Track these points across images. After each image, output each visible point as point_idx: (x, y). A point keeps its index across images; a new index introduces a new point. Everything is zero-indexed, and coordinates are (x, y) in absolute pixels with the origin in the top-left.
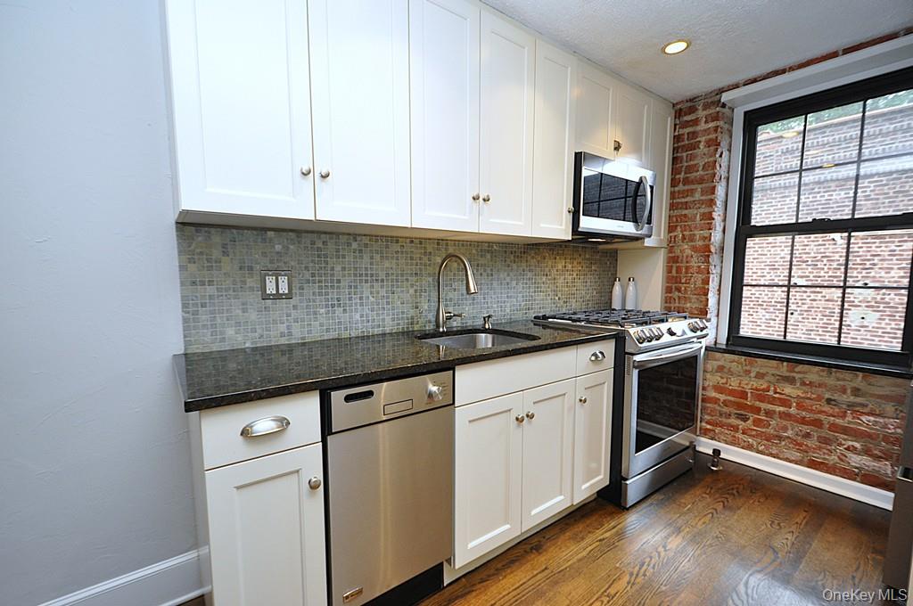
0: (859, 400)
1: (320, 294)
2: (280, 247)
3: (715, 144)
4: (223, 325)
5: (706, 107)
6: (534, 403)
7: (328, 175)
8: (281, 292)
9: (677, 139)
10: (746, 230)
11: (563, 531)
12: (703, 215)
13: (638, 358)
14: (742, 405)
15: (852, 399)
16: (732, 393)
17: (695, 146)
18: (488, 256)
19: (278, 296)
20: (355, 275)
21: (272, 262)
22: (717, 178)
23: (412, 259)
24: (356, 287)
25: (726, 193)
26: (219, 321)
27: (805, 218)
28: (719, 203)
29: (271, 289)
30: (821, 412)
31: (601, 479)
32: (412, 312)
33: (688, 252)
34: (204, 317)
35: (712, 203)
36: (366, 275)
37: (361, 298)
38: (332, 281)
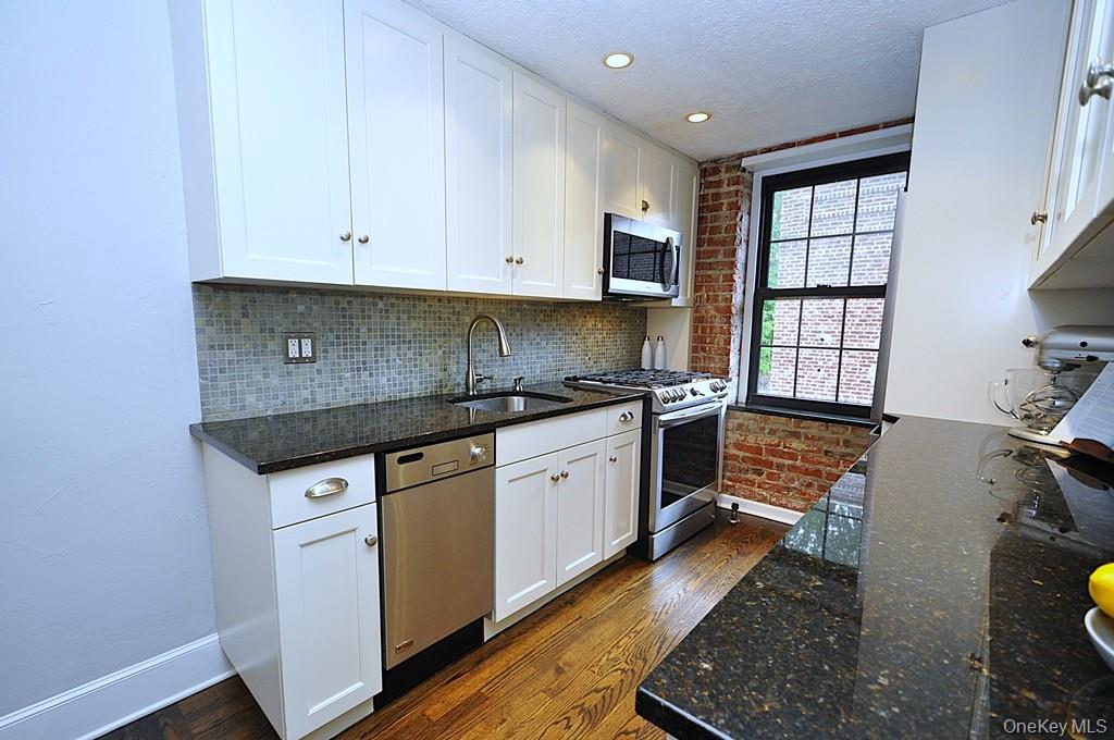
0: (849, 450)
1: (345, 357)
2: (303, 307)
3: (735, 207)
4: (243, 392)
5: (728, 170)
6: (569, 463)
7: (367, 241)
8: (304, 355)
9: (702, 198)
10: (764, 294)
12: (725, 276)
13: (663, 418)
14: (758, 461)
15: (844, 450)
16: (749, 449)
17: (718, 208)
18: (518, 315)
19: (301, 360)
20: (382, 337)
21: (294, 323)
22: (737, 241)
23: (440, 318)
24: (382, 349)
25: (746, 255)
26: (238, 387)
27: (811, 284)
28: (740, 265)
29: (293, 352)
30: (820, 463)
31: (630, 535)
32: (440, 375)
33: (713, 312)
34: (223, 384)
35: (733, 265)
36: (393, 336)
37: (388, 361)
38: (358, 344)
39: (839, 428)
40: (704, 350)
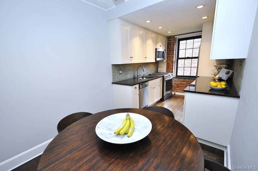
1: (125, 73)
3: (174, 44)
5: (172, 38)
6: (155, 86)
7: (133, 57)
9: (168, 43)
10: (178, 58)
11: (158, 103)
12: (172, 56)
13: (166, 79)
14: (178, 86)
16: (176, 84)
17: (171, 44)
19: (121, 74)
20: (128, 70)
21: (120, 69)
22: (174, 50)
24: (128, 72)
25: (175, 52)
26: (116, 78)
27: (186, 57)
28: (174, 54)
31: (161, 97)
32: (134, 75)
33: (170, 62)
34: (114, 77)
35: (173, 54)
38: (126, 71)
39: (191, 80)
40: (169, 68)
